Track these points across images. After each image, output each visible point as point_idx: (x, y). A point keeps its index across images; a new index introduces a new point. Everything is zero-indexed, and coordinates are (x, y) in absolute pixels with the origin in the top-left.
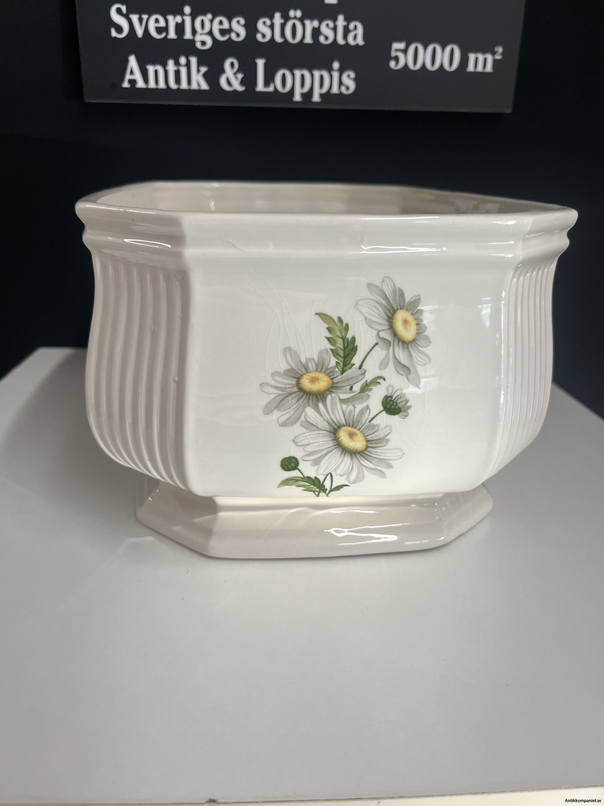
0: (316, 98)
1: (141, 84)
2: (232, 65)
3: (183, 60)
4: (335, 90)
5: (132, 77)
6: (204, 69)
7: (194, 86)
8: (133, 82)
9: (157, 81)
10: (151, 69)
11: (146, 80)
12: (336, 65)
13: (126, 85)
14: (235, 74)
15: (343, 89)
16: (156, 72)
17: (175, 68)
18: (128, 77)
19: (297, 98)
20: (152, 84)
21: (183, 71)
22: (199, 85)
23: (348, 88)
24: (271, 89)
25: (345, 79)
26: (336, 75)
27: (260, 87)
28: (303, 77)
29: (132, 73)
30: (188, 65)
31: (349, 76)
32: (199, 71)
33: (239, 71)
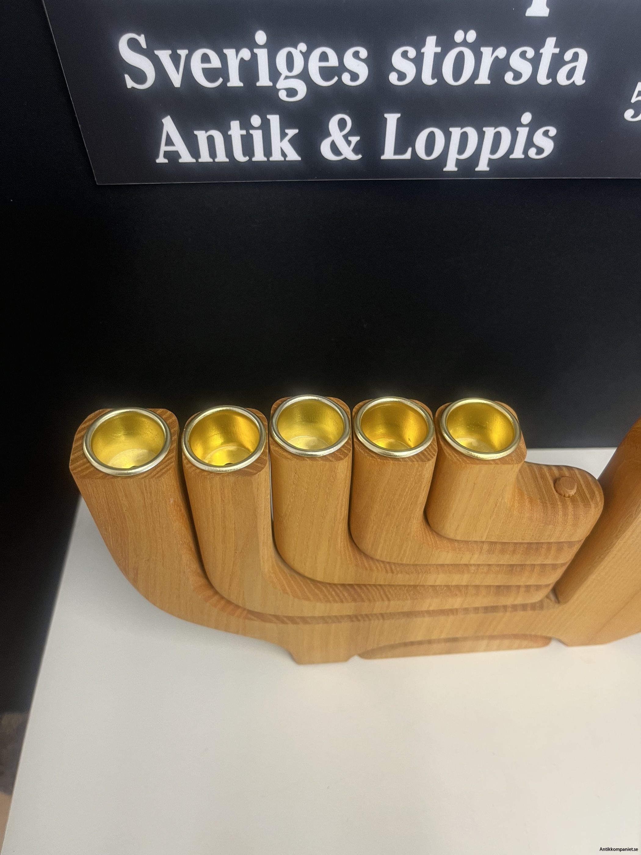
0: (483, 166)
1: (186, 157)
2: (342, 124)
3: (256, 120)
4: (518, 154)
5: (170, 148)
6: (292, 132)
7: (276, 156)
8: (173, 156)
9: (213, 153)
10: (202, 136)
11: (194, 150)
12: (527, 118)
13: (161, 160)
14: (346, 137)
15: (532, 153)
16: (211, 140)
17: (244, 132)
18: (163, 148)
19: (451, 166)
20: (205, 157)
21: (257, 136)
22: (284, 154)
23: (540, 151)
24: (408, 156)
25: (539, 138)
26: (523, 132)
27: (389, 154)
28: (464, 137)
29: (169, 142)
30: (265, 127)
31: (546, 133)
32: (283, 135)
33: (351, 133)
